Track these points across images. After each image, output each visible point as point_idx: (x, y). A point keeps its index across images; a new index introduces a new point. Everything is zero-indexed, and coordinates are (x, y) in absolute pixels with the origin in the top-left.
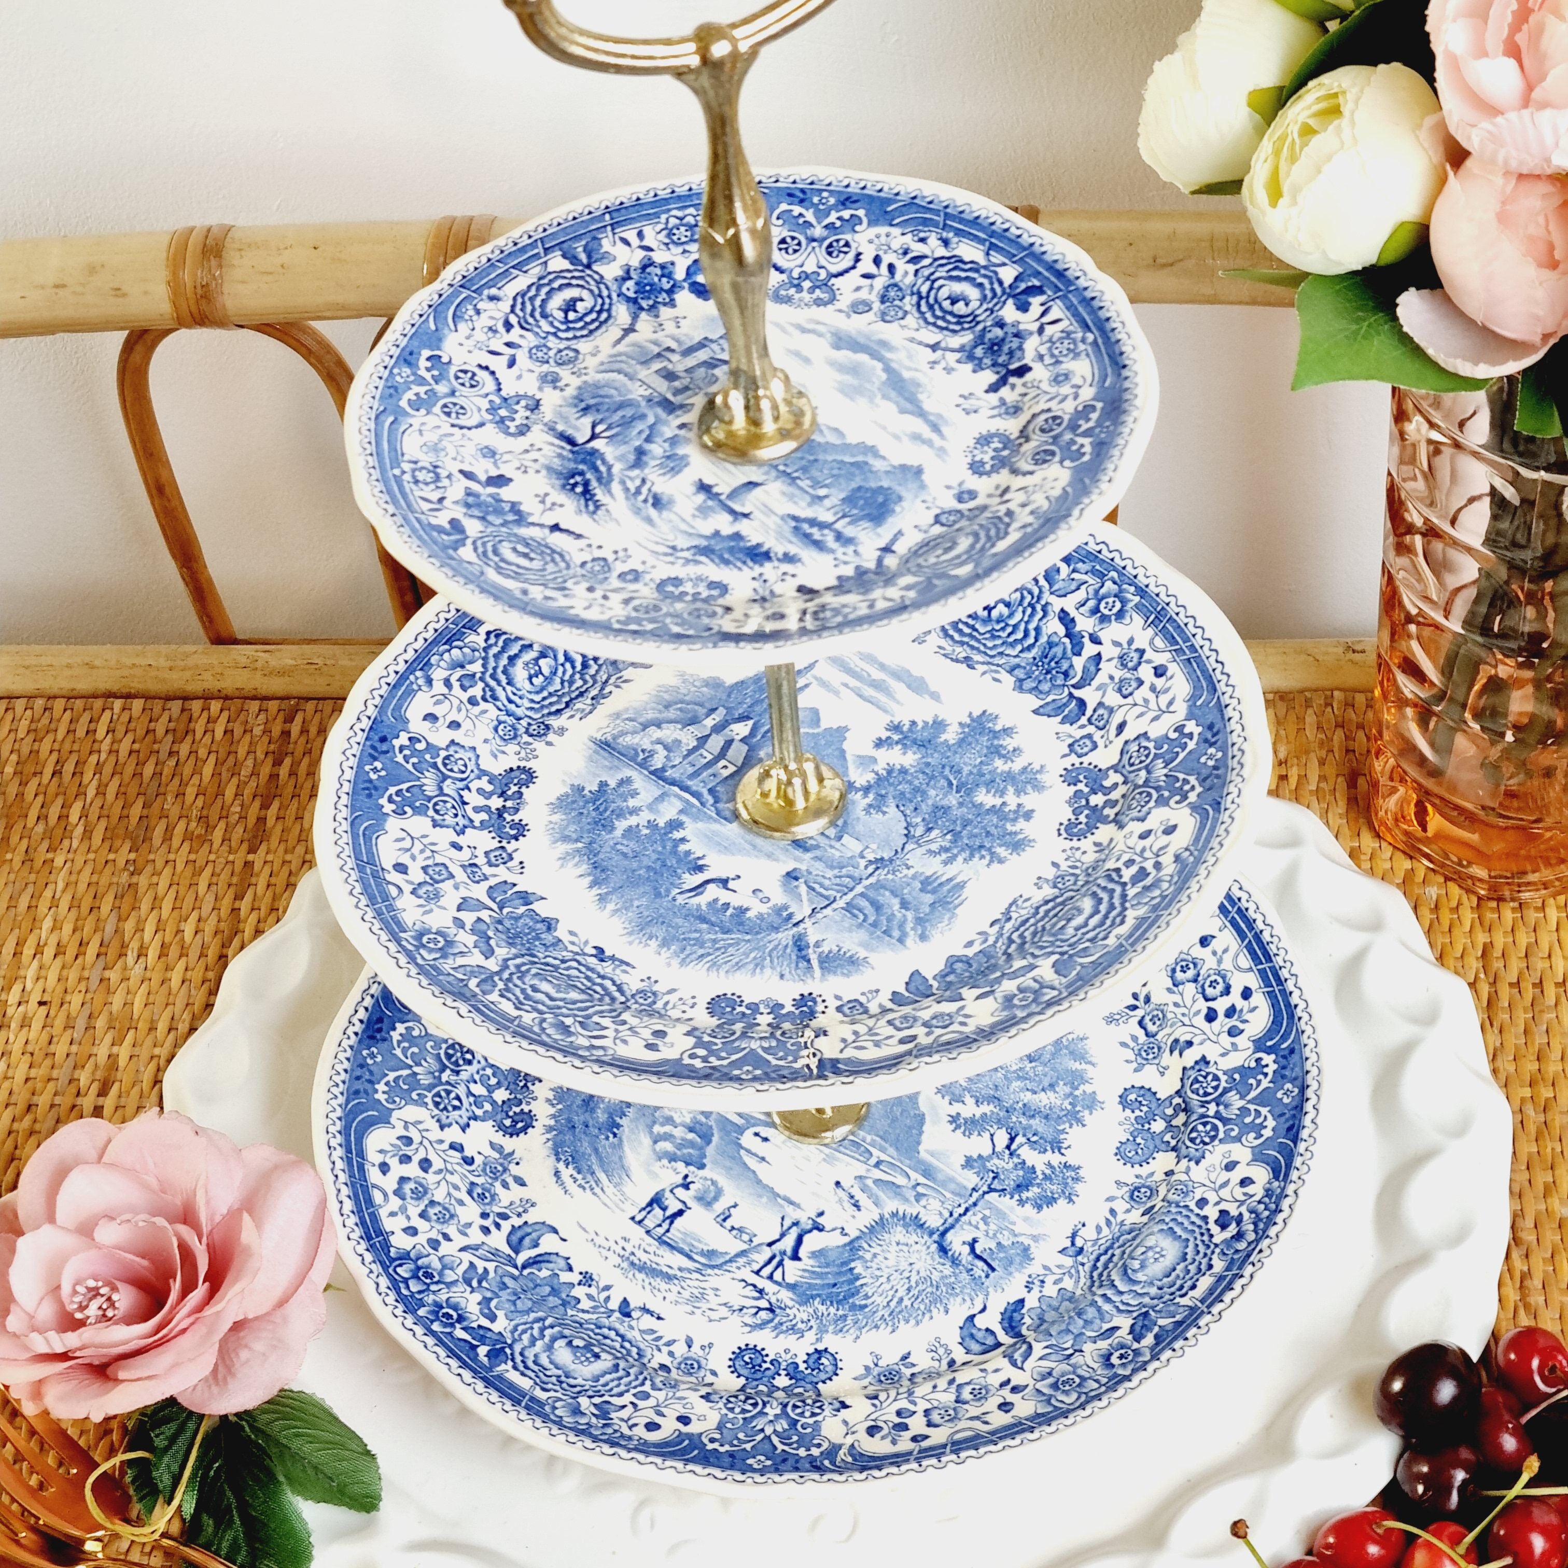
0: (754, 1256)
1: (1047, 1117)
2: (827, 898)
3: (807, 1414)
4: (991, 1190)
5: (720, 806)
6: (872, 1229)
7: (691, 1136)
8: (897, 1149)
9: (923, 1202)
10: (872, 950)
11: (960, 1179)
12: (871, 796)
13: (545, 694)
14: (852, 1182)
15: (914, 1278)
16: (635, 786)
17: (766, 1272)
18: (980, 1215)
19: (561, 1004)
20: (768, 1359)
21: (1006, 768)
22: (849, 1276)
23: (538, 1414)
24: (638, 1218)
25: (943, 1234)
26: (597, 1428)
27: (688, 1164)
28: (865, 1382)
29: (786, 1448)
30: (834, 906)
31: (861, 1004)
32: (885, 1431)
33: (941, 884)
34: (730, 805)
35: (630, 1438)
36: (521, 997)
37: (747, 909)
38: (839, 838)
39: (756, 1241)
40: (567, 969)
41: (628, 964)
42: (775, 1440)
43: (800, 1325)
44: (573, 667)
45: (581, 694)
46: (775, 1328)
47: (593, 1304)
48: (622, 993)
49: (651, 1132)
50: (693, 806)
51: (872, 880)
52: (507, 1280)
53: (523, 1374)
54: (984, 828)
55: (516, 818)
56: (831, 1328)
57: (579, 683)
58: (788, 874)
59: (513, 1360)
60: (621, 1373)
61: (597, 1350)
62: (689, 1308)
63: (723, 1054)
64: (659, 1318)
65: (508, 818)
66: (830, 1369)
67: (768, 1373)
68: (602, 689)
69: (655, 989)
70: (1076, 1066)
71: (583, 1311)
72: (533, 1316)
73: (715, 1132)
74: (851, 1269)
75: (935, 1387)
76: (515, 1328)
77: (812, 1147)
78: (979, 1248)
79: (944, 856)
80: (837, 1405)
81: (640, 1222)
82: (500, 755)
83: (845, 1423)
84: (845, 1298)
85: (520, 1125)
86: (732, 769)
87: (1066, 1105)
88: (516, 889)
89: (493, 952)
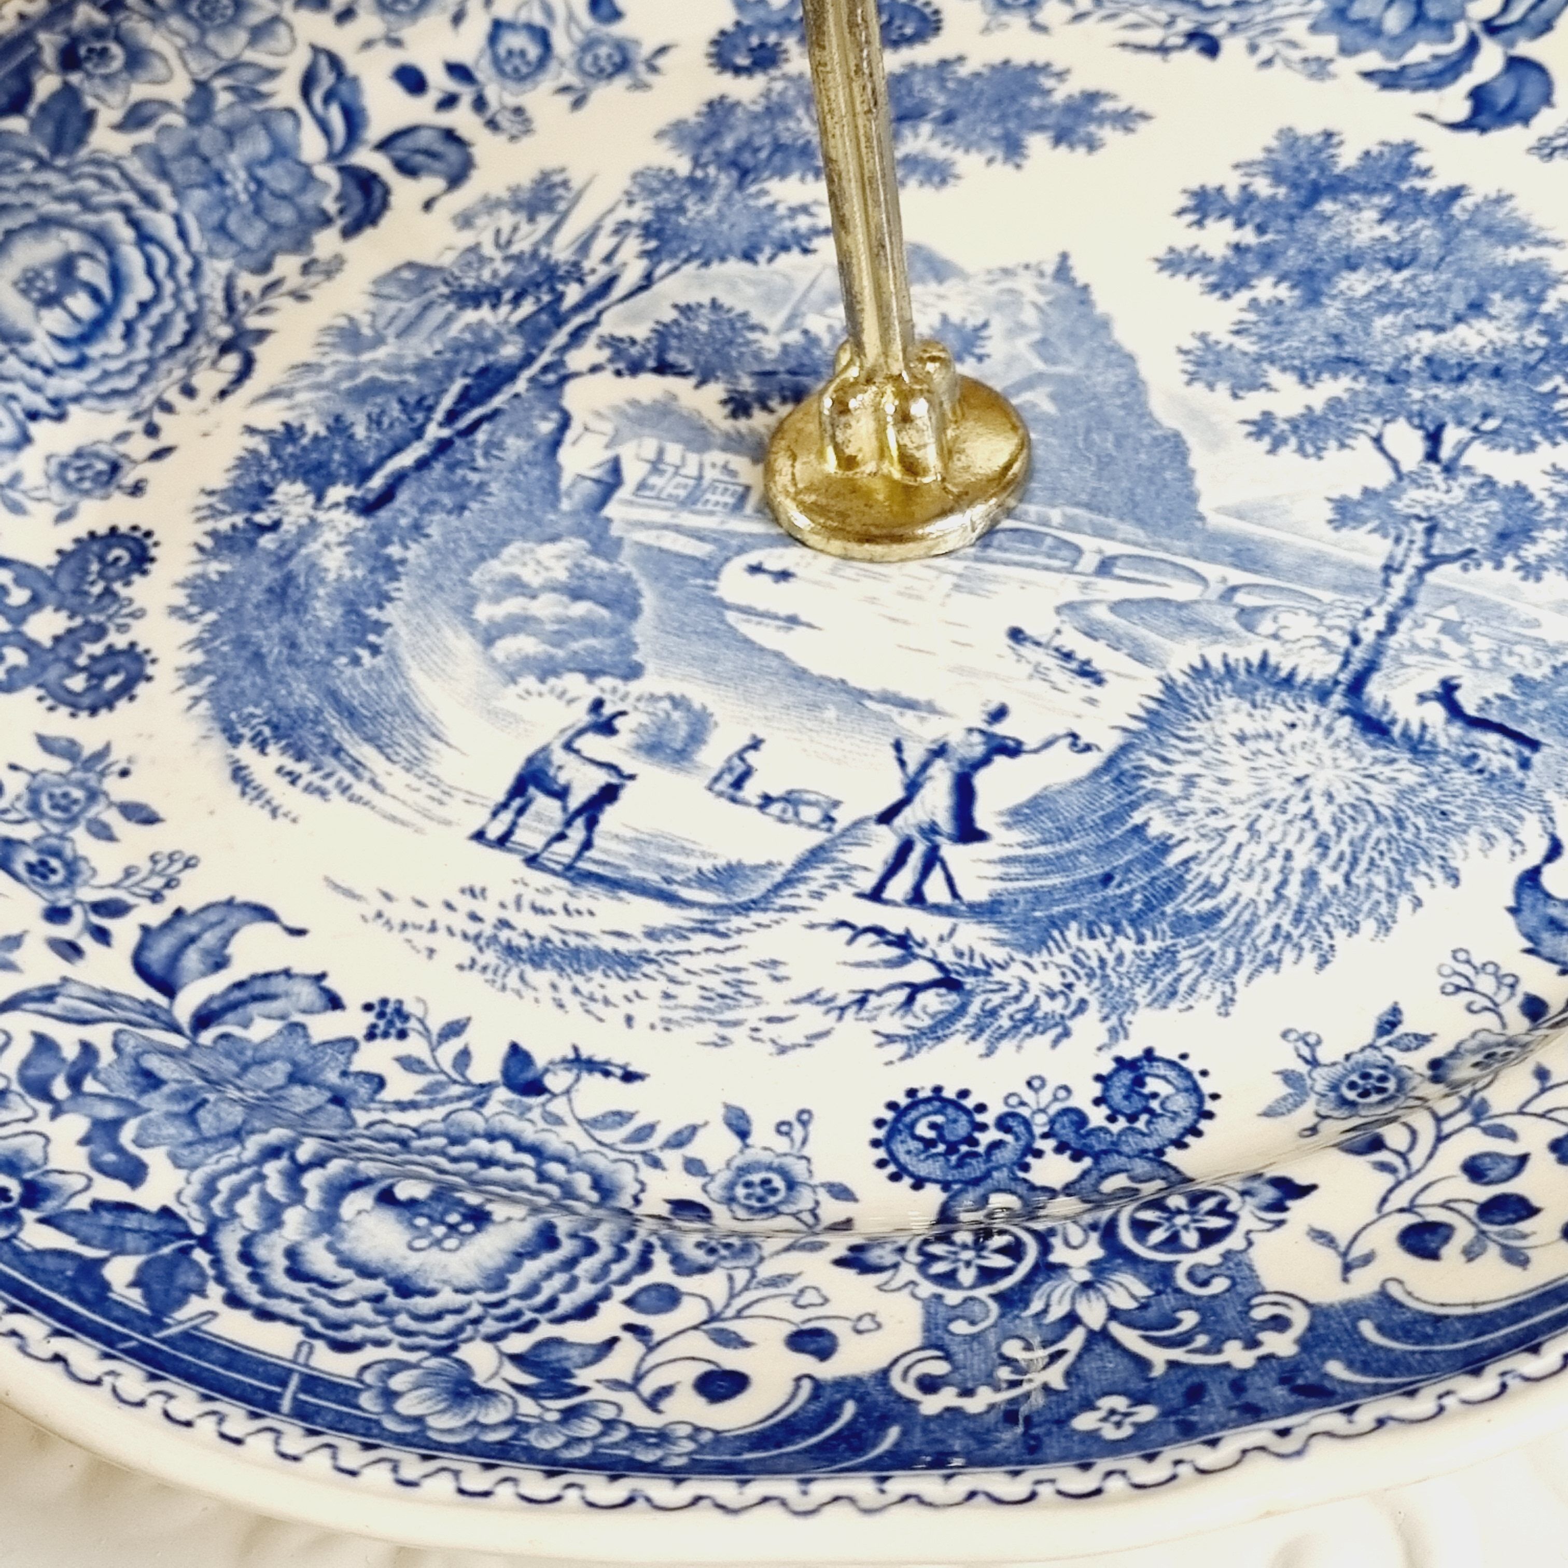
0: (854, 856)
1: (1496, 372)
3: (1190, 1238)
4: (1434, 562)
6: (1153, 720)
7: (581, 609)
8: (1141, 522)
9: (1266, 626)
11: (1339, 553)
14: (1056, 621)
15: (1324, 814)
17: (900, 886)
18: (1433, 625)
20: (987, 1118)
22: (1137, 848)
23: (341, 1425)
24: (495, 830)
25: (1356, 687)
26: (543, 1426)
27: (592, 674)
28: (1305, 1115)
29: (1178, 1354)
32: (1464, 1233)
35: (663, 1437)
39: (843, 817)
42: (1130, 1338)
43: (1047, 1005)
46: (979, 1029)
47: (422, 1081)
49: (471, 623)
52: (153, 1063)
53: (264, 1315)
56: (1141, 993)
59: (221, 1279)
60: (568, 1247)
61: (473, 1199)
62: (709, 1031)
64: (629, 1077)
66: (1180, 1103)
67: (1004, 1156)
70: (1514, 254)
71: (402, 1106)
72: (253, 1145)
73: (643, 584)
74: (1139, 830)
75: (1542, 1074)
76: (210, 1188)
77: (913, 567)
78: (1469, 703)
80: (1269, 1194)
81: (502, 841)
83: (1323, 1237)
84: (1149, 906)
85: (112, 682)
87: (1533, 336)
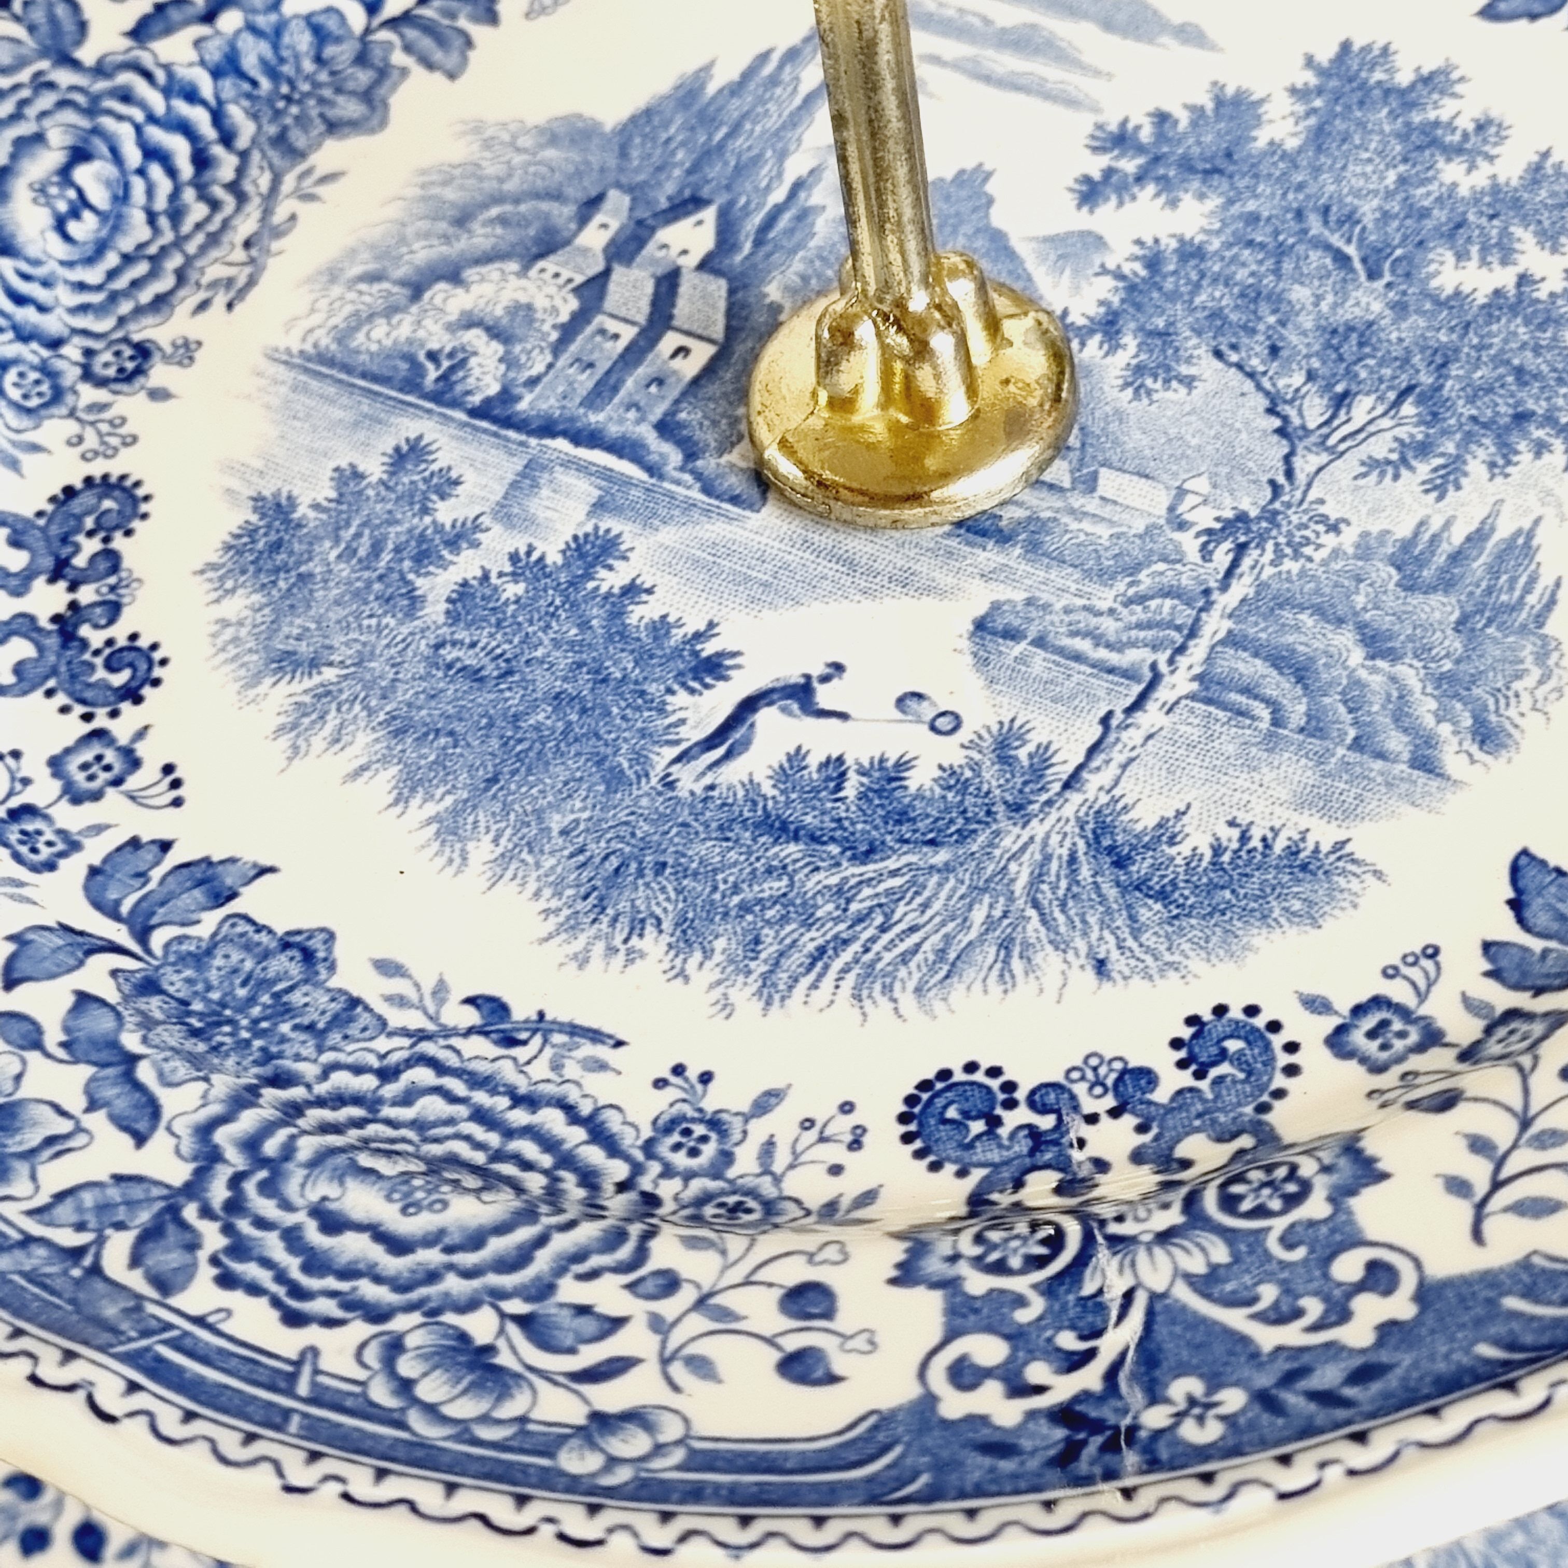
2: (1129, 674)
5: (708, 464)
10: (1349, 814)
12: (1130, 342)
13: (112, 259)
16: (442, 460)
19: (432, 1257)
21: (1480, 178)
30: (1164, 694)
31: (1404, 1012)
33: (1456, 557)
34: (733, 457)
36: (292, 1264)
37: (903, 765)
38: (1090, 484)
40: (407, 1099)
41: (595, 1036)
44: (172, 172)
45: (214, 239)
48: (612, 1148)
50: (627, 482)
51: (1241, 588)
54: (1499, 360)
55: (120, 632)
57: (199, 211)
58: (980, 625)
63: (1068, 1341)
65: (95, 638)
68: (267, 212)
69: (710, 1104)
79: (1423, 469)
82: (27, 460)
86: (702, 353)
88: (173, 859)
89: (154, 1109)
